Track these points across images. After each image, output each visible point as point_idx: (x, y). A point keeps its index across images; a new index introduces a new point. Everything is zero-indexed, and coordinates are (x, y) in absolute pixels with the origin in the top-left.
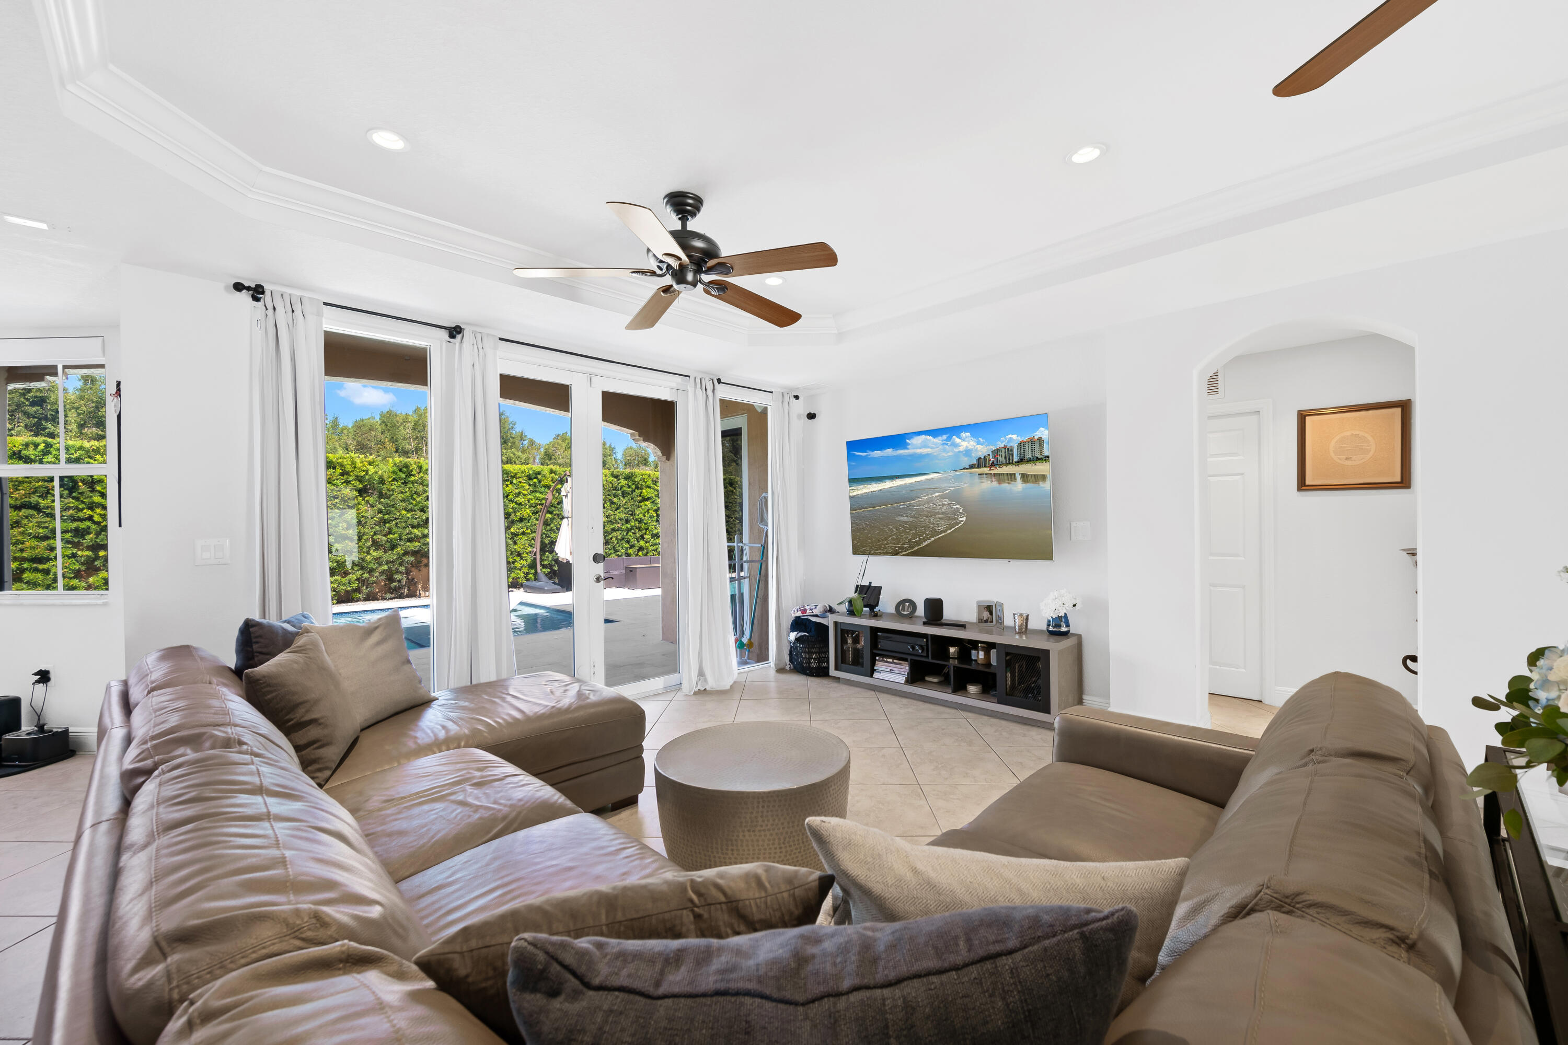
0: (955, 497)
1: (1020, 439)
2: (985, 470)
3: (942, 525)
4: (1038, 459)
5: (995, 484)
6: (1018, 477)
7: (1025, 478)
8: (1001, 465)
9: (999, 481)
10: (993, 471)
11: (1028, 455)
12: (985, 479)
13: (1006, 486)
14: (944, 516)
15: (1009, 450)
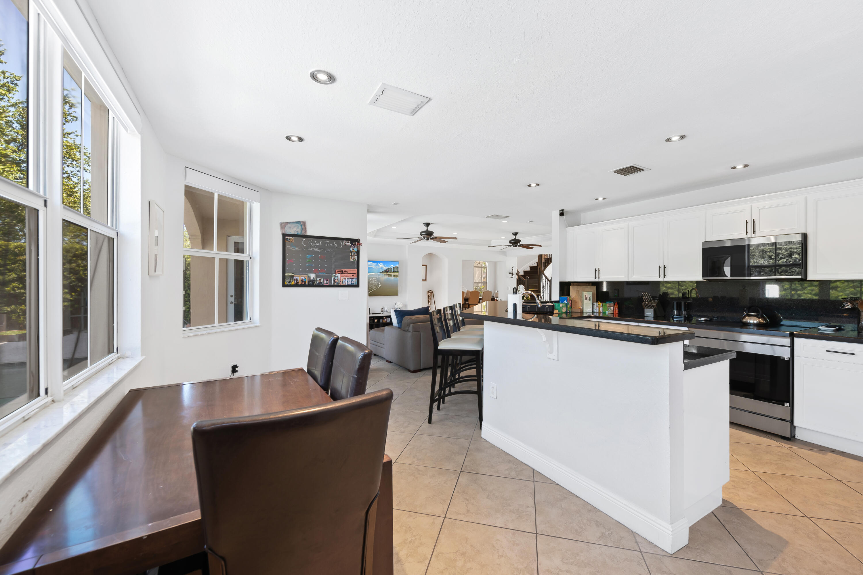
0: (378, 280)
1: (394, 266)
2: (386, 273)
3: (375, 287)
4: (397, 272)
5: (388, 277)
6: (393, 276)
7: (394, 276)
8: (389, 272)
9: (389, 276)
10: (388, 274)
11: (395, 271)
12: (385, 276)
13: (390, 278)
14: (375, 285)
15: (391, 269)
